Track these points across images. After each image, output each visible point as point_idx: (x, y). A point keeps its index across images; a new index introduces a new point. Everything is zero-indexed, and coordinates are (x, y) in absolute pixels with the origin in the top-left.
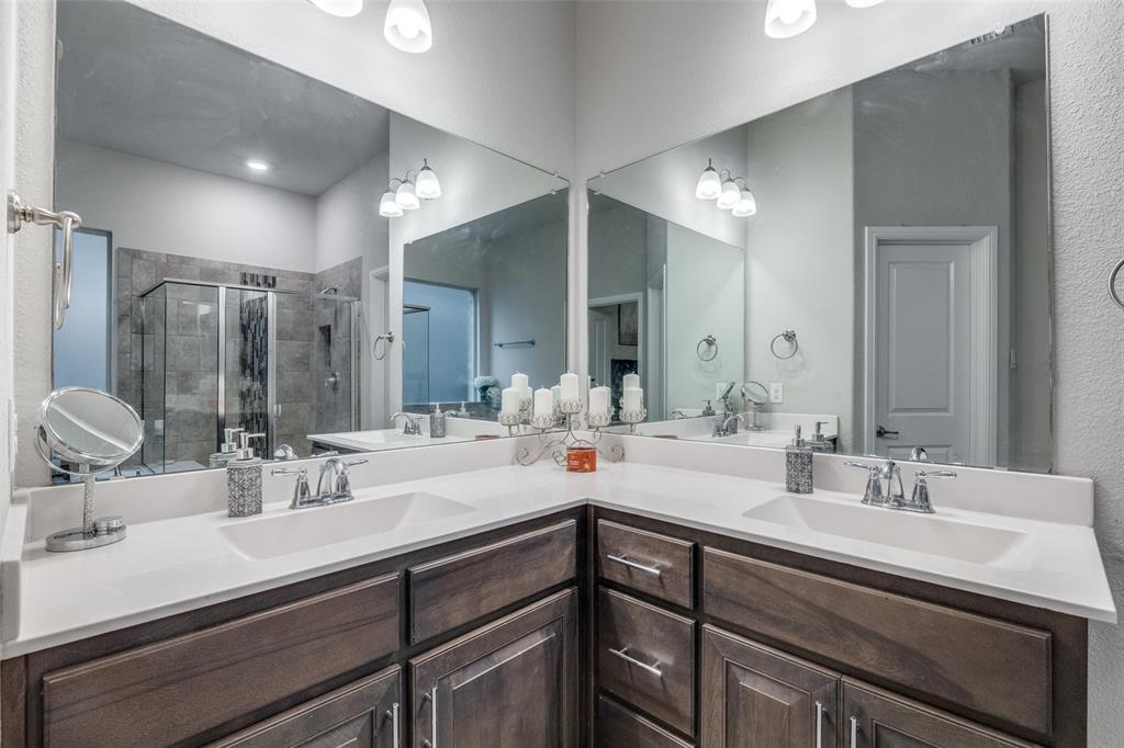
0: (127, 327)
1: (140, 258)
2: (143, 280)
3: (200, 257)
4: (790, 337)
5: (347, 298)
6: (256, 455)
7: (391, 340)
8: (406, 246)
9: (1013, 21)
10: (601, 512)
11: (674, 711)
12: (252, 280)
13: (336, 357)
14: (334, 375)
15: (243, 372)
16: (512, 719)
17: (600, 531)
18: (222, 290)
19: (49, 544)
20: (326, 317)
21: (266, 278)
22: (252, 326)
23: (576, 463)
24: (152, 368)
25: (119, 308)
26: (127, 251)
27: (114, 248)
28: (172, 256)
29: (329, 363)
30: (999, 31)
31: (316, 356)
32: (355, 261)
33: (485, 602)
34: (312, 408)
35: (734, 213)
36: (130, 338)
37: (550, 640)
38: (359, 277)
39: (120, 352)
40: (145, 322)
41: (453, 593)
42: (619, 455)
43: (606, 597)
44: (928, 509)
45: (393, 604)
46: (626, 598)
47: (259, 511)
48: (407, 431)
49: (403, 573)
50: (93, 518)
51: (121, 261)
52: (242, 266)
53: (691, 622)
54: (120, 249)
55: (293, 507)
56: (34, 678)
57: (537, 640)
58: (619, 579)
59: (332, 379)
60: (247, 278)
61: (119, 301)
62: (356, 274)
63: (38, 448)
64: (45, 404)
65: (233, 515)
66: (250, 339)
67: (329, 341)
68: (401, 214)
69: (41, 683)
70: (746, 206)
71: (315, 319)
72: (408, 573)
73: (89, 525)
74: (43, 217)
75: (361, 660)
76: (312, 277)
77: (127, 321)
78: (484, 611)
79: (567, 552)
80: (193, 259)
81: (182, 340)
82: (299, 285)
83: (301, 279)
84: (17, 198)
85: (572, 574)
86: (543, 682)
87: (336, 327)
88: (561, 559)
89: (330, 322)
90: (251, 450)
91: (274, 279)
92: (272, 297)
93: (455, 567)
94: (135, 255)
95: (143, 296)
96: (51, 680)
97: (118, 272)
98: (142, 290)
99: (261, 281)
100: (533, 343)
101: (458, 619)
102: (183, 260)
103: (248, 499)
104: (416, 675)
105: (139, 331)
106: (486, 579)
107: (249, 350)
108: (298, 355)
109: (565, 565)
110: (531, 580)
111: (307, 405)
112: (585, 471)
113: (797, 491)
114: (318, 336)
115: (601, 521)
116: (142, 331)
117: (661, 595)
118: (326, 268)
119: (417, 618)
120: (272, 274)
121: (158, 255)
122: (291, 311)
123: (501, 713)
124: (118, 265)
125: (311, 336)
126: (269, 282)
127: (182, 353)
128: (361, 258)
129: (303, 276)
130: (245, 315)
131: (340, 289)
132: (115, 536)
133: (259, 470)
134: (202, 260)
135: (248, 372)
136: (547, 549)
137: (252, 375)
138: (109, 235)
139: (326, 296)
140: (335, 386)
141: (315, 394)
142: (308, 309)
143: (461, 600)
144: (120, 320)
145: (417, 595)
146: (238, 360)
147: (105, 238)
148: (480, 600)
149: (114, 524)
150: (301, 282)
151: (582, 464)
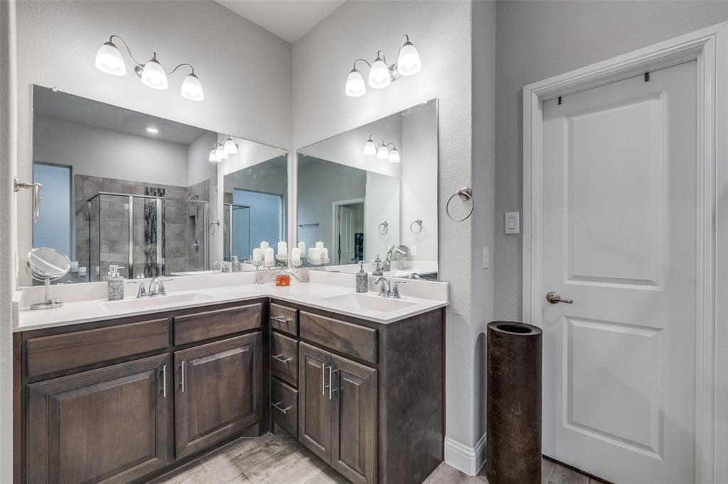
0: (81, 217)
1: (88, 180)
2: (89, 192)
3: (121, 179)
4: (420, 223)
5: (202, 201)
6: (120, 275)
7: (218, 224)
8: (225, 176)
9: (429, 100)
10: (274, 301)
11: (291, 378)
12: (151, 191)
13: (198, 232)
14: (197, 243)
15: (146, 241)
16: (224, 382)
17: (271, 308)
18: (131, 198)
19: (32, 307)
20: (193, 211)
21: (159, 190)
22: (152, 216)
23: (279, 282)
24: (95, 239)
25: (76, 207)
26: (81, 176)
27: (74, 174)
28: (107, 179)
29: (194, 236)
30: (426, 102)
31: (188, 231)
32: (206, 182)
33: (211, 333)
34: (185, 260)
35: (389, 161)
36: (83, 223)
37: (246, 352)
38: (209, 190)
39: (77, 230)
40: (91, 214)
41: (195, 327)
42: (306, 279)
43: (273, 335)
44: (398, 297)
45: (166, 329)
46: (279, 335)
47: (122, 298)
48: (223, 271)
49: (171, 319)
50: (49, 298)
51: (78, 182)
52: (145, 183)
53: (296, 341)
54: (77, 175)
55: (138, 297)
56: (24, 340)
57: (239, 351)
58: (277, 327)
59: (195, 245)
60: (149, 191)
61: (77, 203)
62: (207, 188)
63: (27, 270)
64: (30, 254)
65: (110, 300)
66: (150, 222)
67: (194, 224)
68: (221, 161)
69: (26, 342)
70: (395, 157)
71: (187, 212)
72: (173, 318)
73: (48, 301)
74: (27, 186)
75: (151, 348)
76: (186, 189)
77: (81, 213)
78: (210, 336)
79: (256, 316)
80: (118, 180)
81: (112, 224)
82: (178, 193)
83: (180, 190)
84: (17, 180)
85: (258, 326)
86: (242, 368)
87: (198, 217)
88: (252, 319)
89: (195, 214)
90: (118, 274)
91: (164, 190)
92: (159, 201)
93: (196, 318)
94: (85, 178)
95: (90, 200)
96: (30, 341)
97: (76, 187)
98: (89, 197)
99: (156, 191)
100: (318, 225)
101: (197, 338)
102: (112, 181)
103: (117, 293)
104: (177, 358)
105: (88, 218)
106: (211, 324)
107: (150, 229)
108: (178, 232)
109: (255, 321)
110: (235, 326)
111: (183, 259)
112: (283, 285)
113: (359, 292)
114: (189, 220)
115: (272, 304)
116: (89, 219)
117: (288, 331)
118: (193, 185)
119: (177, 335)
120: (162, 188)
121: (98, 178)
122: (174, 208)
123: (219, 378)
124: (76, 184)
125: (185, 221)
126: (161, 192)
127: (112, 231)
128: (209, 180)
129: (181, 188)
130: (148, 210)
131: (200, 196)
132: (58, 305)
133: (121, 282)
134: (123, 181)
135: (149, 241)
136: (244, 314)
137: (152, 243)
138: (71, 167)
139: (193, 201)
140: (197, 248)
141: (187, 252)
142: (183, 206)
143: (199, 331)
144: (77, 213)
145: (177, 327)
146: (143, 234)
147: (68, 170)
148: (208, 331)
149: (58, 301)
150: (179, 192)
151: (281, 282)
